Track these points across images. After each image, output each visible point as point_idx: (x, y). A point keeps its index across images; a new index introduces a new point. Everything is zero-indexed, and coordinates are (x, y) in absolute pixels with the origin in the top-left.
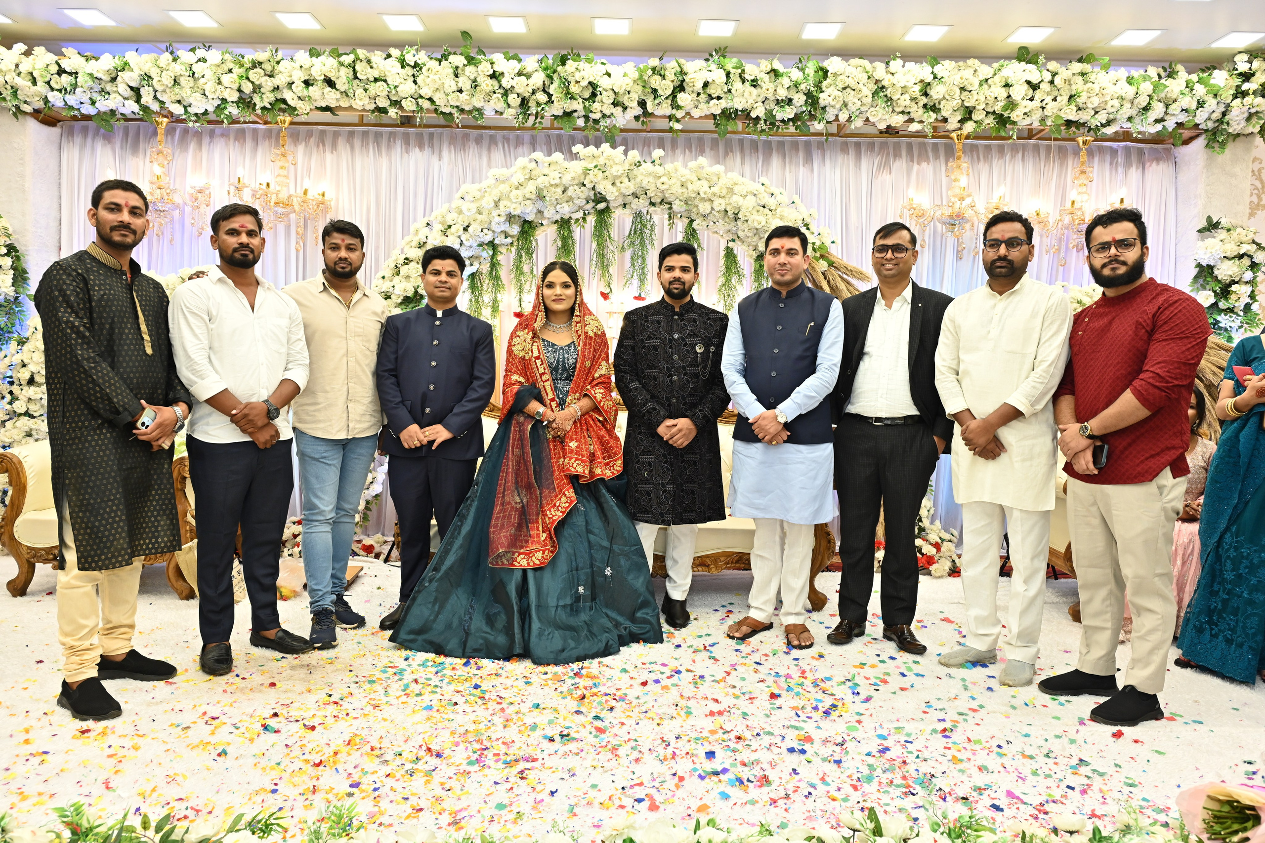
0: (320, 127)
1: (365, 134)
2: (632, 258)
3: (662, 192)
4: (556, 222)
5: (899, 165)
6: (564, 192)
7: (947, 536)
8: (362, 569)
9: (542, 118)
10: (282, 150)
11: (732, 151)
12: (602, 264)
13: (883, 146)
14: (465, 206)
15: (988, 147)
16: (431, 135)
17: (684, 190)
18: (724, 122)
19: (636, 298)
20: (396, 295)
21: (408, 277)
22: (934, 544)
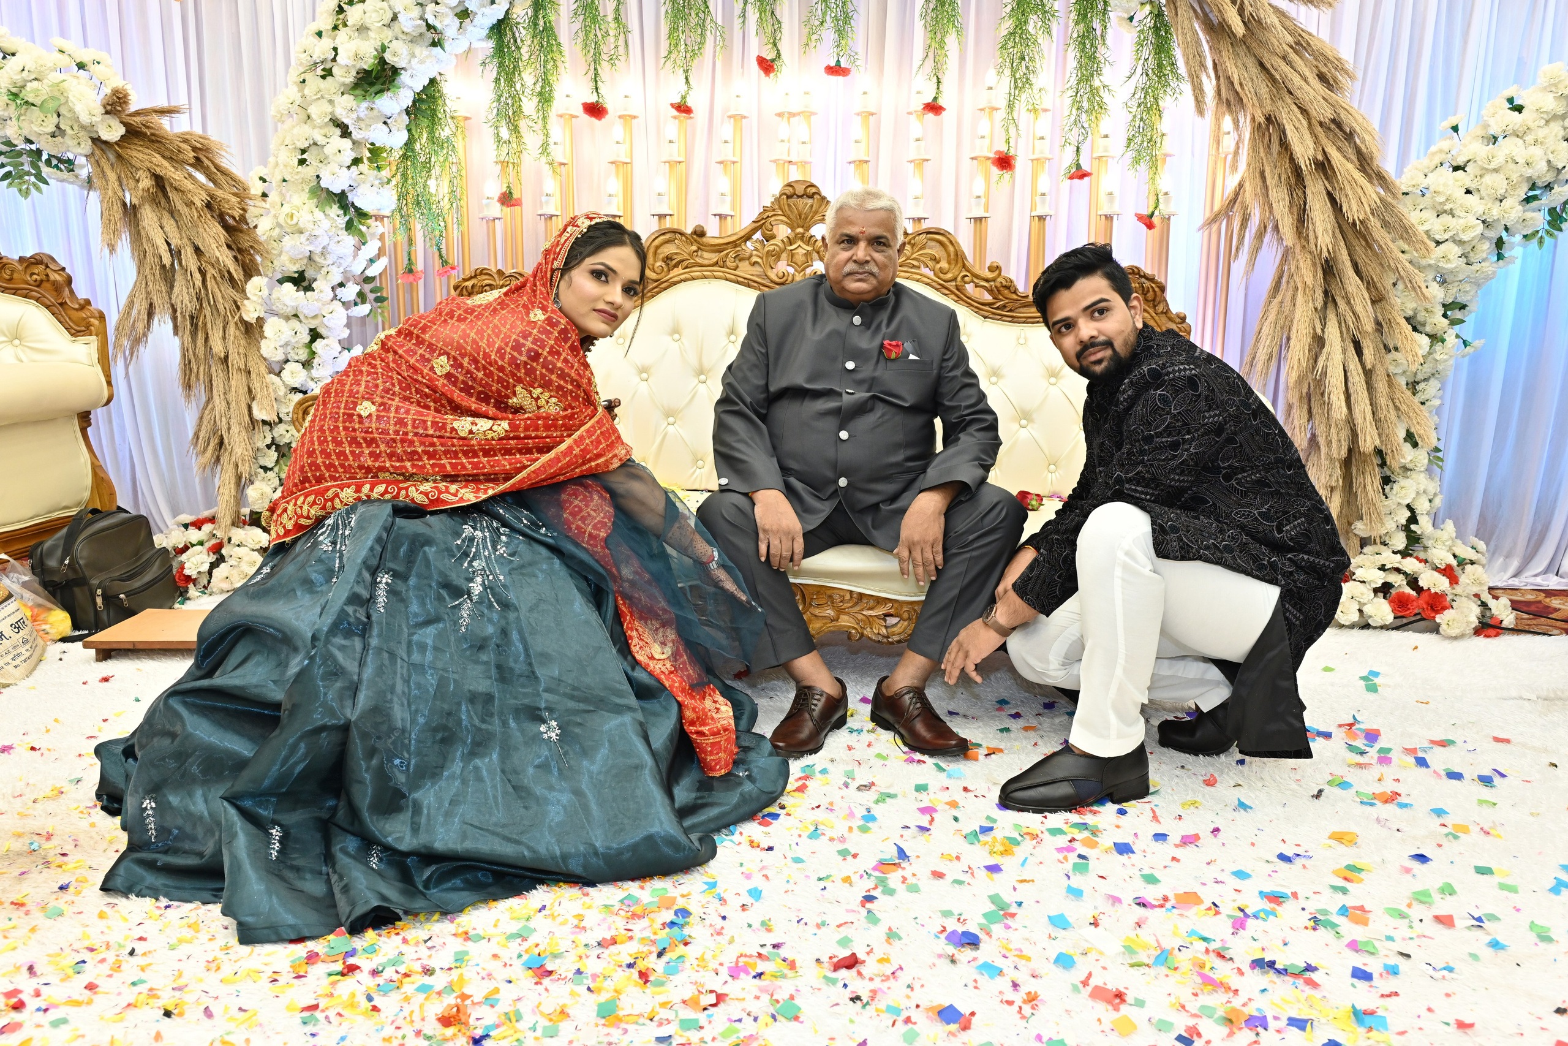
7: (1466, 553)
19: (830, 70)
20: (342, 67)
21: (362, 29)
22: (1444, 570)
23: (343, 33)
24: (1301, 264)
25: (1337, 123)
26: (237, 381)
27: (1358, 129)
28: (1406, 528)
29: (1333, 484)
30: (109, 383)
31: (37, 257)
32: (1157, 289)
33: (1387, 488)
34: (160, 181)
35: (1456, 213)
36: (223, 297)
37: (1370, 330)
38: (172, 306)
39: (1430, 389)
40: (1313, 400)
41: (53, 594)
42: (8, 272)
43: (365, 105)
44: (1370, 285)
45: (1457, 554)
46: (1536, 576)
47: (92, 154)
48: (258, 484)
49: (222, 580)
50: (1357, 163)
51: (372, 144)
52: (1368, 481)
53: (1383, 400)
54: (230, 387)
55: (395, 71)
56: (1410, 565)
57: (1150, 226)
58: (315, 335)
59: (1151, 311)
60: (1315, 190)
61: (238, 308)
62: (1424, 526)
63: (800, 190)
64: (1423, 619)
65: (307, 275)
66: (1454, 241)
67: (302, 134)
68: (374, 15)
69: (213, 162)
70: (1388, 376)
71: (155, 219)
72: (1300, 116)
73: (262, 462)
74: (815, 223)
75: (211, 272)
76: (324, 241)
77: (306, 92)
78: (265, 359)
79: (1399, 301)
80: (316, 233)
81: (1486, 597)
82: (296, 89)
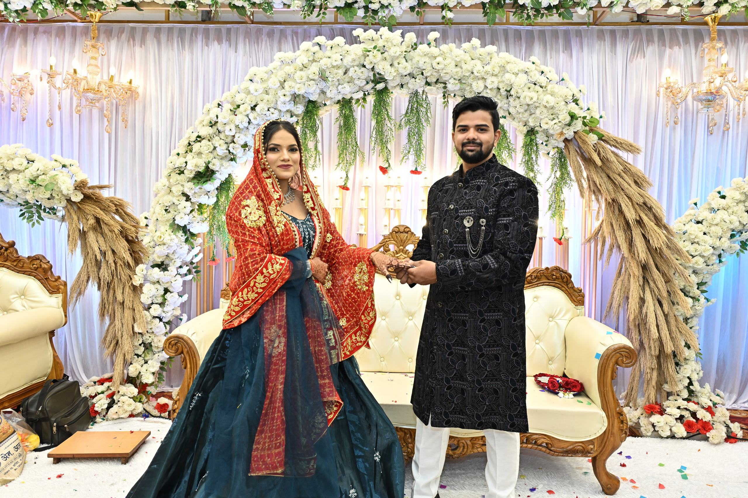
0: (131, 25)
1: (170, 30)
2: (409, 135)
3: (438, 71)
4: (339, 102)
5: (652, 50)
6: (345, 73)
7: (716, 399)
8: (150, 434)
9: (326, 9)
10: (93, 42)
11: (498, 40)
12: (381, 140)
13: (637, 33)
14: (252, 87)
15: (735, 32)
16: (229, 30)
17: (458, 69)
18: (492, 10)
19: (412, 172)
20: (189, 170)
21: (200, 154)
22: (707, 409)
23: (190, 155)
24: (632, 264)
25: (645, 203)
26: (128, 313)
27: (654, 207)
28: (688, 387)
29: (653, 367)
30: (66, 316)
31: (37, 257)
32: (568, 277)
33: (678, 368)
34: (98, 220)
35: (700, 243)
36: (125, 275)
37: (666, 296)
38: (99, 278)
39: (694, 322)
40: (640, 326)
41: (31, 426)
42: (22, 263)
43: (199, 187)
44: (664, 275)
45: (712, 400)
46: (744, 403)
47: (66, 207)
48: (134, 364)
49: (114, 414)
50: (655, 222)
51: (200, 203)
52: (670, 366)
53: (674, 328)
54: (124, 316)
55: (213, 172)
56: (692, 406)
57: (560, 244)
58: (166, 291)
59: (566, 287)
60: (637, 233)
61: (131, 279)
62: (696, 386)
63: (402, 229)
64: (700, 434)
65: (165, 263)
66: (700, 256)
67: (167, 200)
68: (205, 148)
69: (123, 211)
70: (675, 316)
71: (95, 238)
72: (628, 200)
73: (137, 352)
74: (408, 244)
75: (120, 262)
76: (175, 248)
77: (171, 181)
78: (142, 303)
79: (677, 282)
80: (171, 245)
81: (729, 422)
82: (166, 180)
